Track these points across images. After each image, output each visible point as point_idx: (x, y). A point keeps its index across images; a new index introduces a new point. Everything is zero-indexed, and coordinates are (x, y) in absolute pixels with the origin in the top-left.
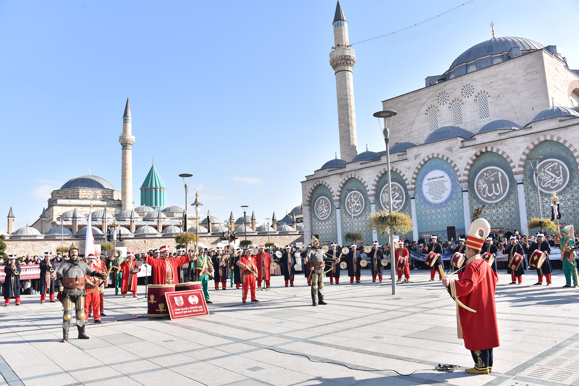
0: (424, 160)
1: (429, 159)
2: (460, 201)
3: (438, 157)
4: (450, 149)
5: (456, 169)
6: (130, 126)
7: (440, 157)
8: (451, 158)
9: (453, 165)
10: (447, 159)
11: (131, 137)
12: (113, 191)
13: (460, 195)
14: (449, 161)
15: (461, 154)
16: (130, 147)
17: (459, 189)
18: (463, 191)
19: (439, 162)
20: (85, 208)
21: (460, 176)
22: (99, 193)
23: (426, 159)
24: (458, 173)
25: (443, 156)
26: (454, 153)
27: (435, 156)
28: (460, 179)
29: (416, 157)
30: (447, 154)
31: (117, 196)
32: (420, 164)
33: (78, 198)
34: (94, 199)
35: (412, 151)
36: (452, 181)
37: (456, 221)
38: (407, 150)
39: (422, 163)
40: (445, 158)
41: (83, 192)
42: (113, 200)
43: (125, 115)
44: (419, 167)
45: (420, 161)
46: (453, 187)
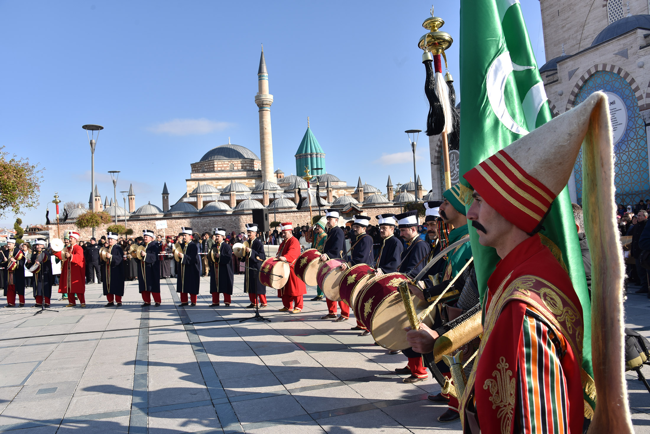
0: (582, 78)
1: (591, 76)
2: (642, 143)
3: (604, 71)
4: (624, 54)
5: (633, 87)
6: (266, 83)
7: (608, 69)
8: (626, 69)
9: (628, 80)
10: (620, 70)
11: (268, 97)
12: (252, 160)
13: (641, 132)
14: (622, 74)
15: (642, 59)
16: (268, 108)
17: (640, 122)
18: (646, 125)
19: (607, 78)
20: (221, 182)
21: (641, 98)
22: (238, 163)
23: (587, 77)
24: (637, 94)
25: (613, 67)
26: (631, 58)
27: (600, 68)
28: (640, 103)
29: (571, 74)
30: (619, 62)
31: (257, 166)
32: (577, 86)
33: (213, 171)
34: (231, 171)
35: (565, 66)
36: (628, 108)
37: (635, 177)
38: (558, 65)
39: (581, 83)
40: (616, 71)
41: (220, 163)
42: (254, 171)
43: (260, 71)
44: (576, 90)
45: (577, 80)
46: (630, 118)
